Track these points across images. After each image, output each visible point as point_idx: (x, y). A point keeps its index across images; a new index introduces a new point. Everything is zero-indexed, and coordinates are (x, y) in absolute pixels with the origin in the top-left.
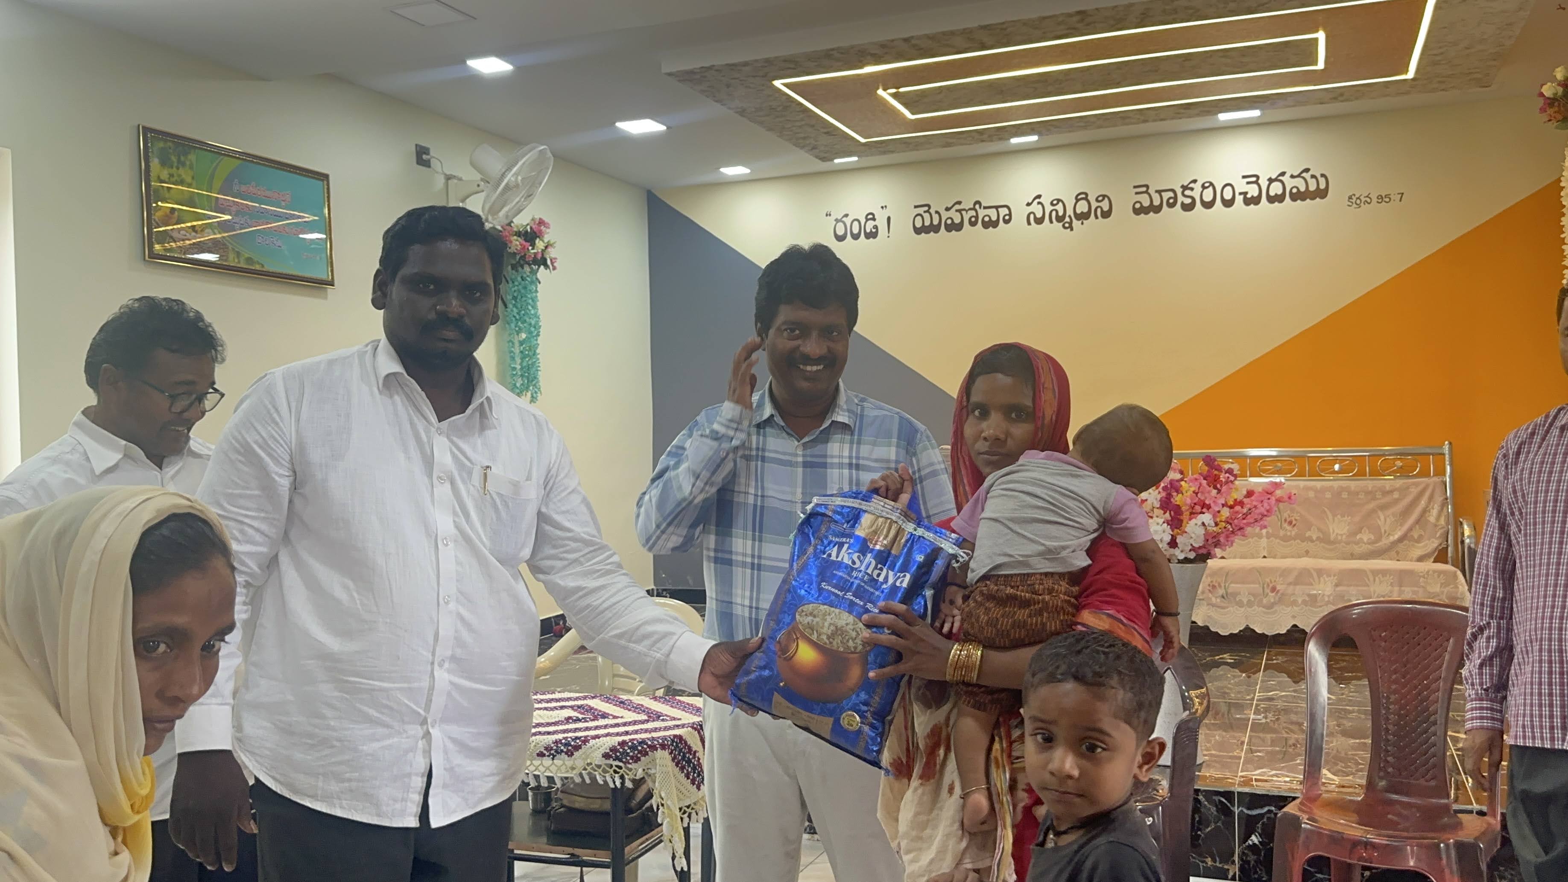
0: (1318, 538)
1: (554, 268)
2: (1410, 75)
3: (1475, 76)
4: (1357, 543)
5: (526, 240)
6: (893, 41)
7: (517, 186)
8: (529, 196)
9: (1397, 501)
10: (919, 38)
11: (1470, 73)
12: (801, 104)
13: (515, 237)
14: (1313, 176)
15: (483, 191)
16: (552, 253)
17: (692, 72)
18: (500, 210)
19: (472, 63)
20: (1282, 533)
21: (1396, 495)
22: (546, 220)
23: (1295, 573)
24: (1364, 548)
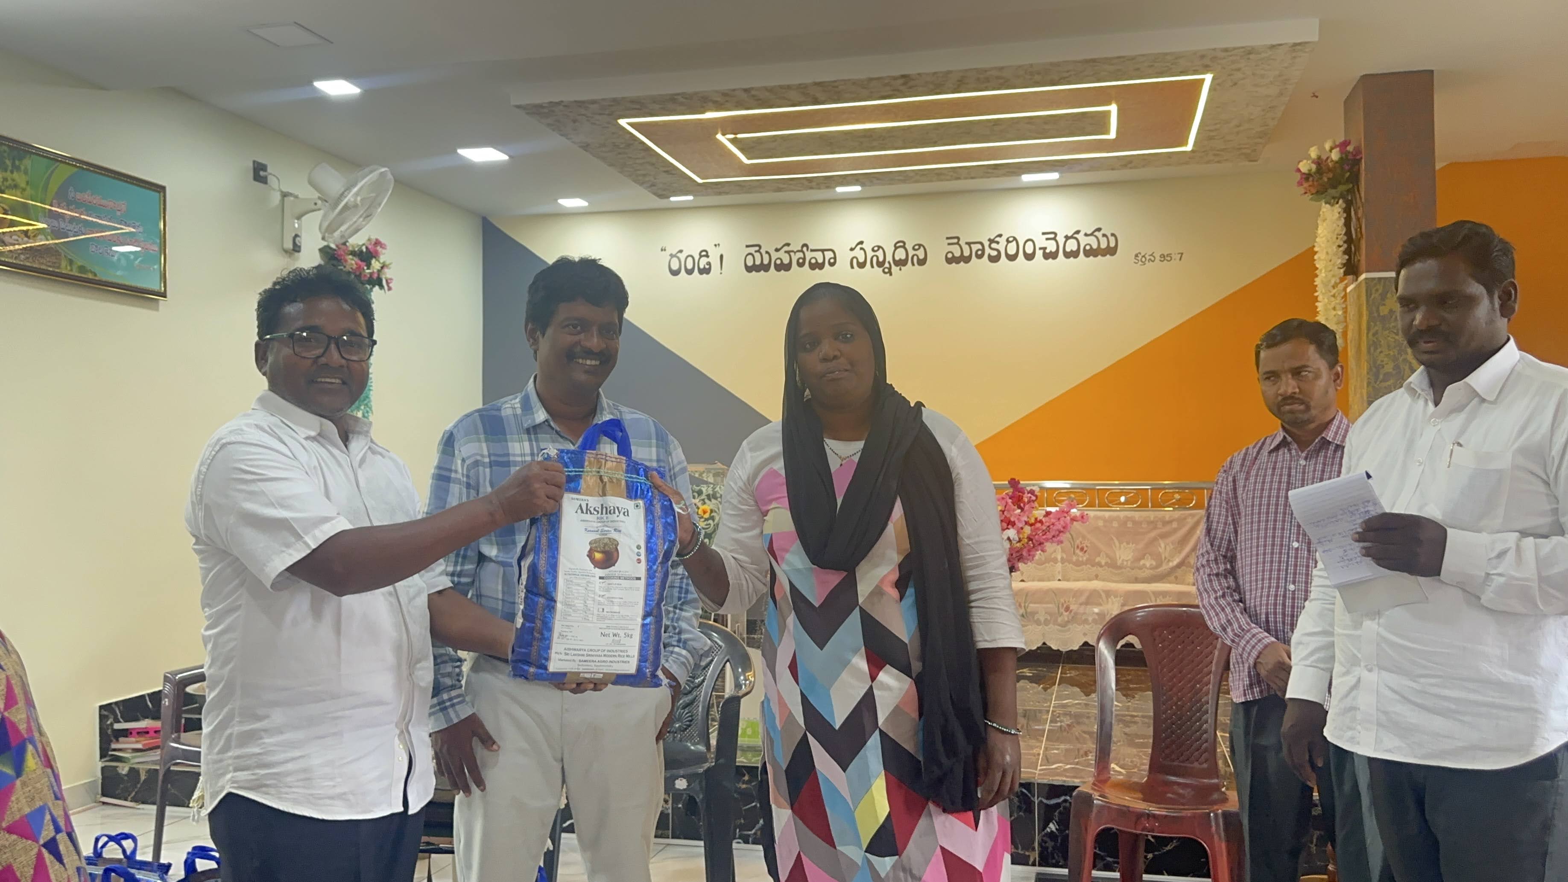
0: (1106, 563)
1: (390, 289)
2: (1189, 147)
3: (1244, 151)
4: (1140, 568)
5: (362, 260)
6: (734, 90)
7: (356, 206)
8: (368, 216)
9: (1175, 531)
10: (758, 89)
11: (1240, 149)
12: (643, 143)
13: (351, 257)
14: (1104, 235)
15: (319, 210)
16: (388, 274)
17: (541, 106)
18: (337, 229)
19: (319, 85)
20: (1074, 558)
21: (1175, 525)
22: (382, 240)
23: (1087, 594)
24: (1147, 573)
